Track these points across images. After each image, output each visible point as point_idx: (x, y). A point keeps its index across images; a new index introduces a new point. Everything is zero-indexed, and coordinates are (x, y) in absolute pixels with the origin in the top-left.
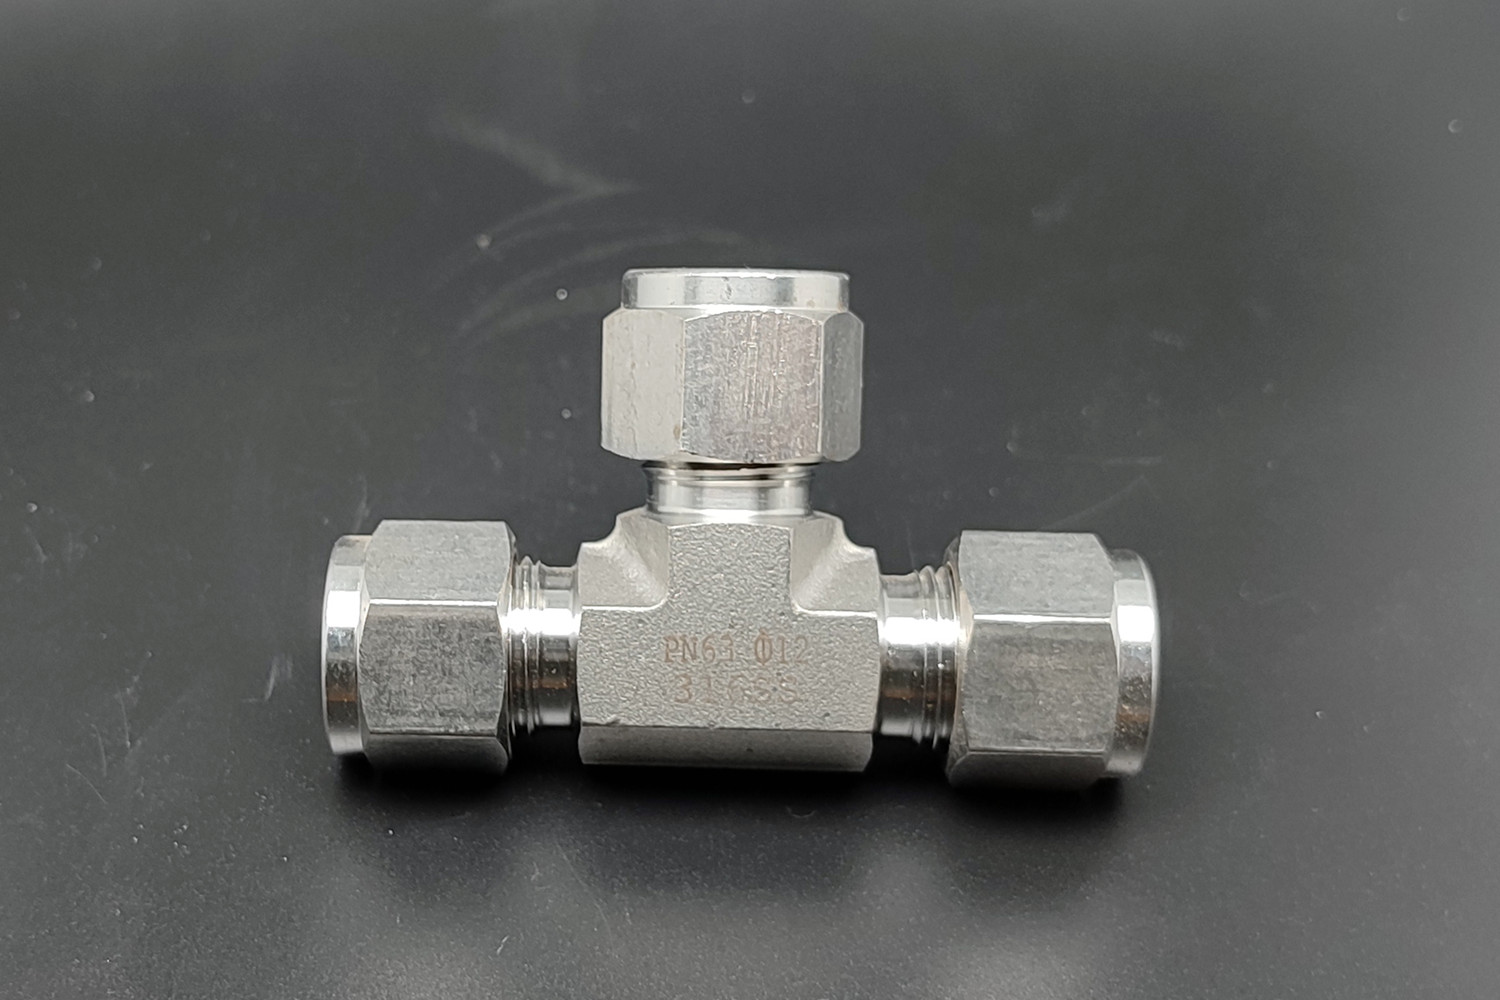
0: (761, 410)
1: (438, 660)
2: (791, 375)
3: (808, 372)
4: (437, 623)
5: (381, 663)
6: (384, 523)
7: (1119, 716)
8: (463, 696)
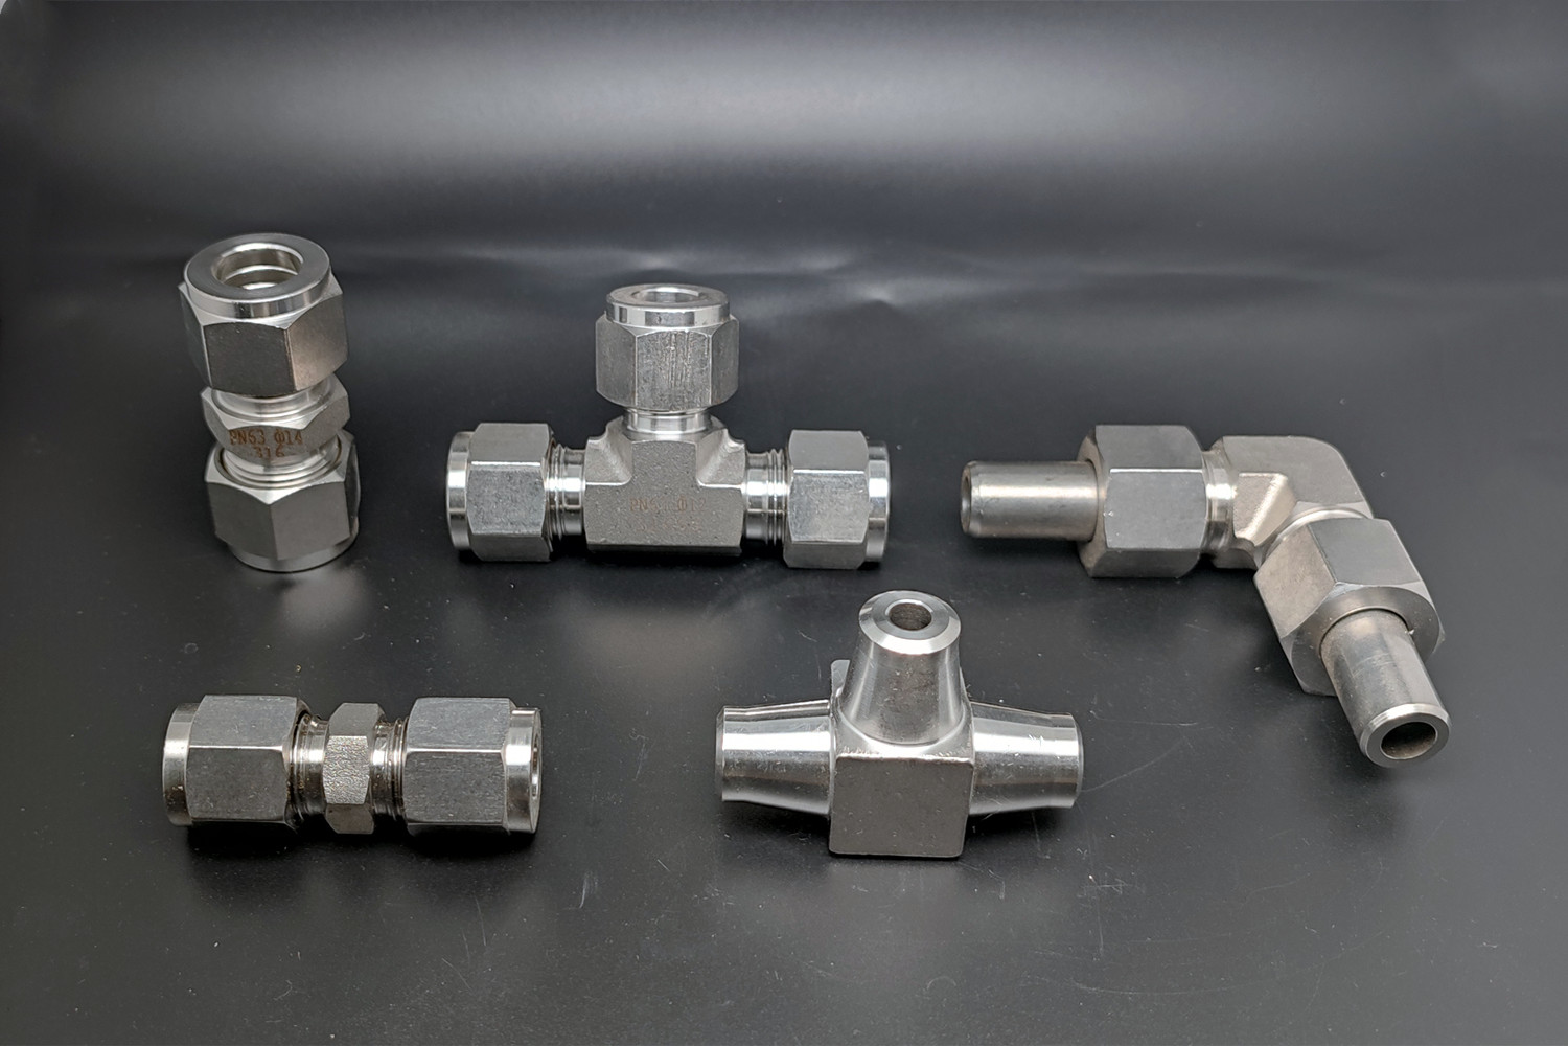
0: (678, 383)
1: (509, 495)
2: (694, 364)
3: (703, 362)
4: (508, 474)
6: (481, 425)
8: (523, 513)
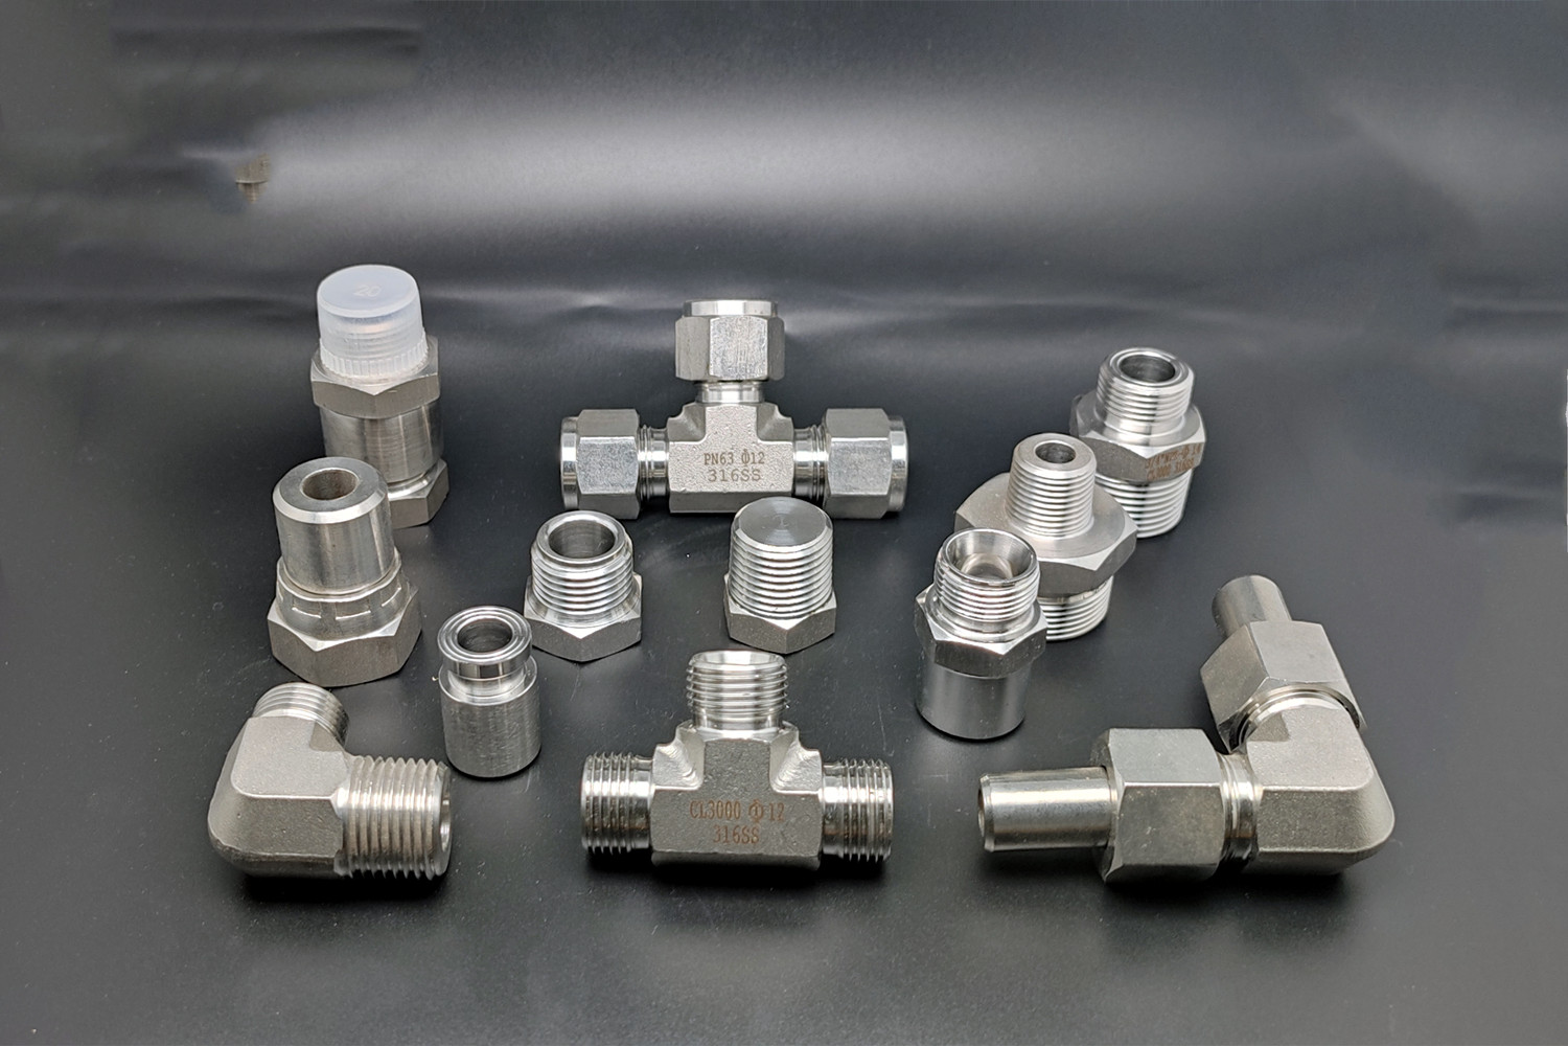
5: (586, 464)
7: (892, 480)
